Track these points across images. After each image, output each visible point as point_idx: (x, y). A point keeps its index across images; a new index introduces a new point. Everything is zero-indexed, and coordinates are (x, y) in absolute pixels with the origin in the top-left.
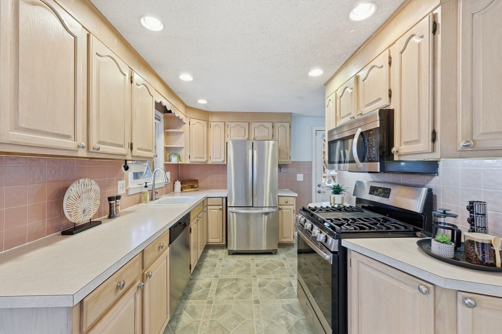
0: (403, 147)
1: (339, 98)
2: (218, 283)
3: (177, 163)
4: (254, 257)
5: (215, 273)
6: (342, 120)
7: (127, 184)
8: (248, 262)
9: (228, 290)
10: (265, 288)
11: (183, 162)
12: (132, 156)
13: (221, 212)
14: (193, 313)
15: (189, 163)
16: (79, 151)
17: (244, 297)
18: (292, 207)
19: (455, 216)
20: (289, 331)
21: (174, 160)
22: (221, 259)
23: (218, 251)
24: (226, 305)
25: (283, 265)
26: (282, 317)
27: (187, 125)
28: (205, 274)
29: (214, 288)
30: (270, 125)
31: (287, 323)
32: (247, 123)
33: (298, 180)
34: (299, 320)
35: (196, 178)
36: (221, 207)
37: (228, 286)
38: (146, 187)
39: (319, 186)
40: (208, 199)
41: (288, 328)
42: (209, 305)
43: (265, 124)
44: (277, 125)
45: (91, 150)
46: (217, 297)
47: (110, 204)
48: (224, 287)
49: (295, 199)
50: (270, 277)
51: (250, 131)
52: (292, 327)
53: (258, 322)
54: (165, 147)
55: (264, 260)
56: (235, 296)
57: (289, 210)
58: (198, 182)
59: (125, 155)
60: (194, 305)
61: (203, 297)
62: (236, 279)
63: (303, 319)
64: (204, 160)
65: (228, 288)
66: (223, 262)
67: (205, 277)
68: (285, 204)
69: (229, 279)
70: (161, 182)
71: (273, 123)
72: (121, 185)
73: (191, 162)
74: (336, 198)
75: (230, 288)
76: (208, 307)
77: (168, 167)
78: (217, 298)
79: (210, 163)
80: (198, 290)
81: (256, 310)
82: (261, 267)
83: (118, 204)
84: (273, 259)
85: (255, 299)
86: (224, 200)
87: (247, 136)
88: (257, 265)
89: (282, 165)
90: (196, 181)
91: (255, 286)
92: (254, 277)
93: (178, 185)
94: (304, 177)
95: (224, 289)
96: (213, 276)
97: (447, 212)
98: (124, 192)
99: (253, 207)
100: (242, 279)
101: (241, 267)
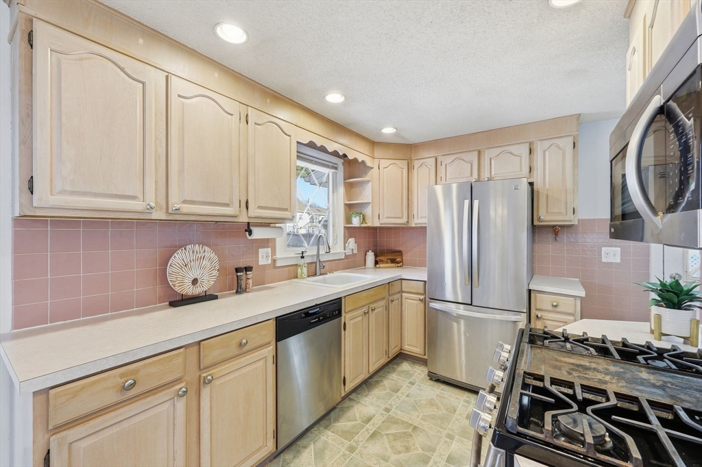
2: (383, 422)
3: (358, 225)
5: (389, 402)
7: (274, 252)
8: (456, 405)
9: (389, 441)
11: (369, 224)
12: (249, 217)
13: (422, 305)
14: (319, 455)
15: (378, 225)
16: (153, 214)
18: (571, 318)
21: (356, 222)
22: (412, 383)
23: (417, 367)
27: (374, 172)
28: (375, 399)
29: (371, 427)
30: (523, 150)
32: (476, 153)
33: (603, 260)
35: (401, 249)
36: (422, 297)
37: (394, 435)
38: (302, 257)
40: (403, 281)
42: (348, 453)
44: (539, 148)
45: (170, 211)
46: (367, 445)
47: (237, 276)
48: (389, 432)
49: (579, 303)
51: (482, 166)
54: (345, 204)
56: (393, 457)
58: (402, 255)
59: (236, 217)
60: (330, 441)
61: (348, 435)
62: (415, 428)
64: (404, 220)
65: (391, 438)
66: (414, 390)
67: (372, 404)
68: (550, 308)
69: (403, 422)
70: (339, 251)
71: (530, 143)
72: (264, 254)
73: (381, 224)
74: (665, 319)
75: (395, 440)
76: (344, 455)
77: (350, 232)
78: (365, 447)
79: (412, 225)
80: (349, 420)
83: (249, 276)
87: (475, 176)
89: (560, 226)
90: (400, 253)
91: (440, 455)
92: (451, 437)
93: (370, 257)
94: (625, 254)
95: (385, 437)
96: (383, 407)
99: (471, 305)
100: (424, 431)
101: (438, 408)
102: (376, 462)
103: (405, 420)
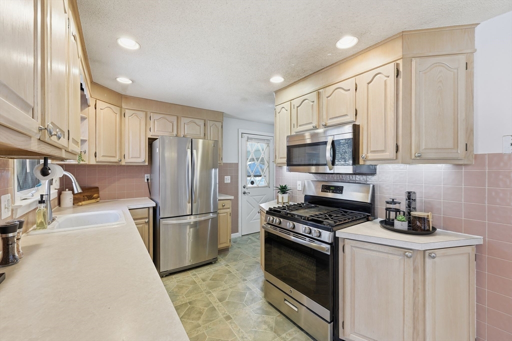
0: (369, 155)
1: (295, 107)
4: (194, 271)
6: (299, 128)
7: (13, 200)
8: (191, 279)
9: (188, 319)
10: (227, 300)
11: (86, 162)
12: (66, 151)
13: (147, 226)
15: (94, 163)
17: (211, 319)
18: (229, 210)
19: (399, 203)
20: (275, 332)
24: (197, 336)
25: (230, 272)
26: (261, 322)
27: (91, 109)
30: (202, 123)
31: (268, 326)
32: (176, 117)
33: (225, 182)
34: (276, 319)
35: (96, 185)
36: (147, 220)
37: (186, 314)
38: (42, 201)
39: (244, 187)
41: (272, 330)
43: (196, 121)
44: (209, 123)
47: (6, 240)
49: (231, 202)
50: (225, 288)
51: (179, 127)
52: (275, 327)
53: (242, 338)
55: (207, 272)
56: (200, 322)
57: (225, 214)
58: (98, 191)
62: (190, 303)
63: (278, 316)
64: (116, 159)
65: (186, 317)
71: (205, 121)
72: (6, 203)
73: (97, 162)
74: (284, 198)
75: (189, 315)
79: (123, 163)
81: (233, 326)
82: (208, 281)
84: (217, 268)
85: (225, 316)
86: (151, 211)
87: (175, 133)
88: (204, 280)
90: (96, 189)
91: (215, 302)
92: (208, 293)
93: (68, 195)
94: (231, 179)
97: (395, 200)
98: (10, 213)
99: (192, 215)
100: (196, 300)
101: (187, 287)
102: (196, 332)
103: (180, 304)
